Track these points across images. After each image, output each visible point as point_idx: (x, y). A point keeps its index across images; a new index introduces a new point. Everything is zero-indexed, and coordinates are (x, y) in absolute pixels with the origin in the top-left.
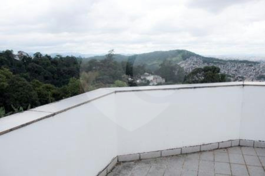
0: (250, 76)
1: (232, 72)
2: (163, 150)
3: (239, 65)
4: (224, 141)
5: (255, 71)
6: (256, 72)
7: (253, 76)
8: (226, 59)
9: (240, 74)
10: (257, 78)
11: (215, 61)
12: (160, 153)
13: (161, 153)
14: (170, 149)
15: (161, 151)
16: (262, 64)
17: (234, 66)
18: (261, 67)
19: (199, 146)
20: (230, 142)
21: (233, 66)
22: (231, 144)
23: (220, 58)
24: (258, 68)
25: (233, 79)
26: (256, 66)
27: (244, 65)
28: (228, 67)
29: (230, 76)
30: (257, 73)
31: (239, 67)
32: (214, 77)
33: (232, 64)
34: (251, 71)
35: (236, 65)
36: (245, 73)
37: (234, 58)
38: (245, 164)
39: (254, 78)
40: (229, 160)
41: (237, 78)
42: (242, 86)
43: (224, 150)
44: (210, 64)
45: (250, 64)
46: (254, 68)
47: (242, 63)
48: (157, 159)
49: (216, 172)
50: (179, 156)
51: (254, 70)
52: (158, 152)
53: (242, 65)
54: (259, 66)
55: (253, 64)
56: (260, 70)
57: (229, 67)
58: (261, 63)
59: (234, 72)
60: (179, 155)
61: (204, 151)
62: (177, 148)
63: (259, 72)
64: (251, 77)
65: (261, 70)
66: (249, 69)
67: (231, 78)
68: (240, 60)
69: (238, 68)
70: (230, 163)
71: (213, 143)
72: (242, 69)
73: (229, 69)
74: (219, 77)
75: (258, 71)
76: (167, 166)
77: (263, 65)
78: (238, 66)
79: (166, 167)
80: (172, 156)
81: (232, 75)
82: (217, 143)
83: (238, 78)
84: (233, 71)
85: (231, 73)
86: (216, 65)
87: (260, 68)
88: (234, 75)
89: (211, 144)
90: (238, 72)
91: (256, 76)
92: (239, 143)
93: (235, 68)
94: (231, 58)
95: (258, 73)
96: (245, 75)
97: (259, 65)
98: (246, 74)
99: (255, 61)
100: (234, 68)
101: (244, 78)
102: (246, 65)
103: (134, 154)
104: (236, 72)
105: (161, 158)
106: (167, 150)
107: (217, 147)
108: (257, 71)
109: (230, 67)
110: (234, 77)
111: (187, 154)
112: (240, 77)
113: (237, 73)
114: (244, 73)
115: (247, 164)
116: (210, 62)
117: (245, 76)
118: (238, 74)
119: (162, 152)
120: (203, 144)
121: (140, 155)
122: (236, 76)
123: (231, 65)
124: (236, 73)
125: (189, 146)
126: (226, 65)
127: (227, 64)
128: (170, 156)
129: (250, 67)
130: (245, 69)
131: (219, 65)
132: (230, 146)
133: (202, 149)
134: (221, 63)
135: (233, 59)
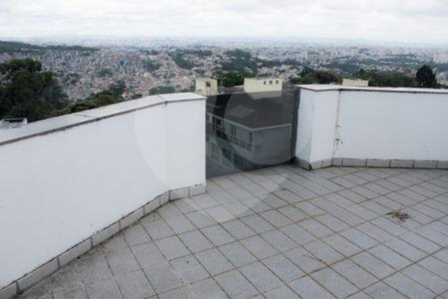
0: (88, 71)
1: (57, 67)
2: (60, 255)
3: (67, 55)
4: (150, 201)
5: (94, 63)
6: (96, 65)
7: (93, 71)
8: (44, 44)
9: (71, 70)
10: (99, 75)
11: (23, 49)
12: (57, 262)
13: (58, 260)
14: (73, 247)
15: (57, 257)
16: (104, 51)
17: (59, 55)
18: (103, 55)
19: (116, 222)
20: (158, 199)
21: (58, 57)
22: (160, 202)
23: (33, 43)
24: (98, 57)
25: (61, 79)
26: (95, 55)
27: (75, 53)
28: (48, 58)
29: (56, 75)
30: (98, 67)
31: (68, 58)
32: (32, 79)
33: (56, 52)
34: (89, 63)
35: (62, 53)
36: (79, 68)
37: (56, 43)
38: (194, 228)
39: (95, 74)
40: (173, 231)
41: (68, 76)
42: (164, 104)
43: (154, 216)
44: (15, 55)
45: (85, 52)
46: (92, 59)
47: (72, 51)
48: (55, 275)
49: (169, 259)
50: (91, 252)
51: (92, 61)
52: (53, 261)
53: (72, 53)
54: (100, 54)
55: (89, 52)
56: (101, 60)
57: (51, 59)
58: (102, 49)
59: (61, 66)
60: (90, 250)
61: (126, 228)
62: (84, 241)
63: (101, 63)
64: (89, 73)
65: (103, 61)
66: (85, 61)
67: (56, 78)
68: (68, 45)
69: (66, 59)
70: (176, 235)
71: (135, 211)
72: (73, 62)
73: (51, 63)
74: (41, 78)
75: (99, 63)
76: (83, 282)
77: (104, 53)
78: (66, 57)
79: (83, 285)
80: (79, 258)
81: (58, 71)
82: (141, 208)
83: (70, 77)
84: (59, 65)
85: (56, 69)
86: (26, 55)
87: (100, 57)
88: (62, 71)
89: (133, 212)
90: (68, 67)
91: (97, 71)
92: (170, 197)
93: (63, 60)
94: (51, 42)
95: (100, 66)
96: (80, 70)
97: (98, 52)
98: (81, 68)
99: (91, 47)
100: (59, 59)
101: (80, 76)
102: (79, 53)
103: (4, 288)
104: (65, 67)
105: (62, 271)
106: (68, 251)
107: (142, 215)
108: (97, 62)
109: (53, 58)
110: (63, 75)
111: (101, 244)
112: (72, 75)
113: (66, 69)
114: (77, 67)
115: (199, 227)
116: (15, 51)
117: (79, 73)
118: (68, 70)
119: (59, 257)
120: (122, 216)
121: (17, 284)
122: (65, 74)
123: (54, 55)
124: (64, 69)
125: (102, 228)
126: (45, 55)
127: (47, 53)
128: (74, 260)
129: (87, 57)
130: (78, 61)
131: (33, 56)
132: (158, 206)
133: (123, 226)
134: (36, 52)
135: (56, 45)
